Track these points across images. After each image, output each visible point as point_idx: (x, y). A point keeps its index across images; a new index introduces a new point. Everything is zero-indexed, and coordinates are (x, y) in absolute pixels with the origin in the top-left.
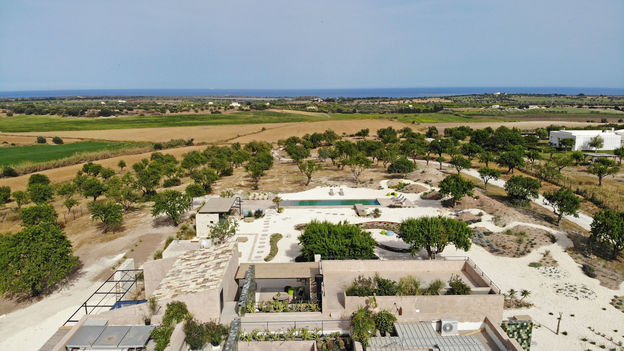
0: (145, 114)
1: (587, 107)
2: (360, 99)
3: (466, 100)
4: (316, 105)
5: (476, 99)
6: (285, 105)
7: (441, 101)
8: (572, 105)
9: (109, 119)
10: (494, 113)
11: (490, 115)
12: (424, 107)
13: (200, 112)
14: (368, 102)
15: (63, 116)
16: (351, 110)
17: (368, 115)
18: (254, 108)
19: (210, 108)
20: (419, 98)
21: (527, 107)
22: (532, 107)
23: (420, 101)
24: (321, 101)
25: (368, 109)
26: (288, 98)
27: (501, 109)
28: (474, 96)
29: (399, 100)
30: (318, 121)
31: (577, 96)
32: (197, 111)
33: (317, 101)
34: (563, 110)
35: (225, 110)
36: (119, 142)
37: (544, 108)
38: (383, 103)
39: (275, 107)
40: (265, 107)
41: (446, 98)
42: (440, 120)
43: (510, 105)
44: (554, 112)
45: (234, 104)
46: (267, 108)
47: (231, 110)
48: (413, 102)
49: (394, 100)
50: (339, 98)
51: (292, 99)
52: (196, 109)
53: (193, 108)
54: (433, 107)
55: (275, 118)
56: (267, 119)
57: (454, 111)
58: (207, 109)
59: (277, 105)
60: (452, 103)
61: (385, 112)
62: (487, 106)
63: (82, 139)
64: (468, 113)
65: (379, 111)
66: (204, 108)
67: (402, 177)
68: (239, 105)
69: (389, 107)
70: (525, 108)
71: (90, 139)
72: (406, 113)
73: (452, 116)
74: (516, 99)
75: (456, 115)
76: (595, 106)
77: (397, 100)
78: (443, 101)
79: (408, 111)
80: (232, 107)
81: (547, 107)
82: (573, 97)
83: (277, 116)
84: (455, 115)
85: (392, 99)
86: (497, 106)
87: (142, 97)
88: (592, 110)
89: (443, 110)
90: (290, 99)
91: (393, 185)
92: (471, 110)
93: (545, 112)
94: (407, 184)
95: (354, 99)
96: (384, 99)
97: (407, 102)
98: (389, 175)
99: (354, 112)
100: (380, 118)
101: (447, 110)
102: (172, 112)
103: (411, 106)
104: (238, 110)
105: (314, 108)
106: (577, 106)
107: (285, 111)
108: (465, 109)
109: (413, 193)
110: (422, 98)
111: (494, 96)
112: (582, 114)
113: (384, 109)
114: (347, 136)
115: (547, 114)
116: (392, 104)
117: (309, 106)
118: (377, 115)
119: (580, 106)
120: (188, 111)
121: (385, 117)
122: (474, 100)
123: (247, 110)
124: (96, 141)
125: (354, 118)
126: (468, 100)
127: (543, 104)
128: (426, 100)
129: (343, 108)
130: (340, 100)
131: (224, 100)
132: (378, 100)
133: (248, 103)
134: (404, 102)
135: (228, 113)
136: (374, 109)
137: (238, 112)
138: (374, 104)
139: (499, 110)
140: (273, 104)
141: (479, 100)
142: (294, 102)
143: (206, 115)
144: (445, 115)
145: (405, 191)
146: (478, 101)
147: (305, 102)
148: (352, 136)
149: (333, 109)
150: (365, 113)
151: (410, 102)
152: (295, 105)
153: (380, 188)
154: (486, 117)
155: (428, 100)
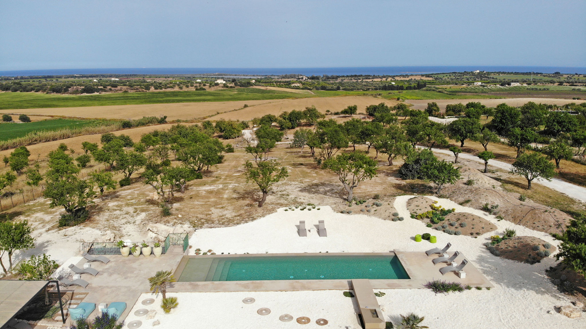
0: (129, 91)
1: (568, 84)
2: (344, 76)
3: (446, 78)
4: (301, 82)
5: (457, 77)
6: (270, 82)
7: (422, 79)
8: (552, 82)
9: (92, 96)
10: (477, 90)
11: (473, 92)
12: (406, 85)
13: (185, 89)
14: (351, 80)
15: (47, 93)
16: (335, 87)
17: (352, 92)
18: (239, 85)
19: (195, 85)
20: (401, 76)
21: (509, 84)
22: (513, 84)
23: (402, 79)
24: (306, 79)
25: (352, 86)
26: (275, 76)
27: (484, 86)
28: (454, 74)
29: (381, 78)
30: (301, 98)
31: (553, 74)
32: (181, 88)
33: (302, 78)
34: (544, 88)
35: (210, 87)
36: (90, 119)
37: (525, 85)
38: (366, 80)
39: (260, 84)
40: (249, 84)
41: (427, 76)
42: (424, 96)
43: (492, 83)
44: (536, 89)
45: (219, 81)
46: (252, 85)
47: (215, 87)
48: (395, 80)
49: (377, 78)
50: (324, 76)
51: (278, 77)
52: (181, 85)
53: (179, 85)
54: (416, 85)
55: (259, 95)
56: (251, 95)
57: (437, 88)
58: (192, 86)
59: (263, 82)
60: (433, 80)
61: (369, 89)
62: (469, 83)
63: (52, 116)
64: (450, 90)
65: (362, 88)
66: (189, 85)
67: (430, 191)
68: (224, 82)
69: (372, 84)
70: (507, 85)
71: (61, 117)
72: (389, 90)
73: (436, 93)
74: (495, 77)
75: (440, 92)
76: (575, 84)
77: (380, 78)
78: (424, 78)
79: (392, 88)
80: (217, 84)
81: (529, 84)
82: (550, 75)
83: (262, 93)
84: (438, 92)
85: (374, 77)
86: (479, 83)
87: (135, 75)
88: (573, 87)
89: (426, 86)
90: (276, 77)
91: (419, 212)
92: (454, 87)
93: (527, 89)
94: (449, 211)
95: (338, 77)
96: (367, 77)
97: (389, 79)
98: (404, 182)
99: (338, 89)
100: (364, 94)
101: (430, 87)
102: (156, 89)
103: (393, 83)
104: (222, 87)
105: (299, 85)
106: (558, 83)
107: (269, 88)
108: (448, 87)
109: (465, 234)
110: (403, 76)
111: (473, 74)
112: (563, 92)
113: (368, 86)
114: (331, 114)
115: (529, 91)
116: (375, 82)
117: (293, 83)
118: (361, 92)
119: (561, 83)
120: (172, 88)
121: (369, 94)
122: (454, 78)
123: (231, 87)
124: (66, 119)
125: (338, 95)
126: (448, 78)
127: (524, 81)
128: (408, 77)
129: (327, 85)
130: (325, 78)
131: (212, 78)
132: (361, 78)
133: (234, 81)
134: (386, 80)
135: (213, 90)
136: (358, 87)
137: (223, 89)
138: (357, 82)
139: (481, 87)
140: (258, 81)
141: (459, 77)
142: (280, 80)
143: (190, 92)
144: (428, 92)
145: (448, 228)
146: (458, 79)
147: (289, 80)
148: (336, 114)
149: (318, 86)
150: (349, 90)
151: (393, 79)
152: (280, 82)
153: (396, 217)
154: (470, 94)
155: (410, 78)
